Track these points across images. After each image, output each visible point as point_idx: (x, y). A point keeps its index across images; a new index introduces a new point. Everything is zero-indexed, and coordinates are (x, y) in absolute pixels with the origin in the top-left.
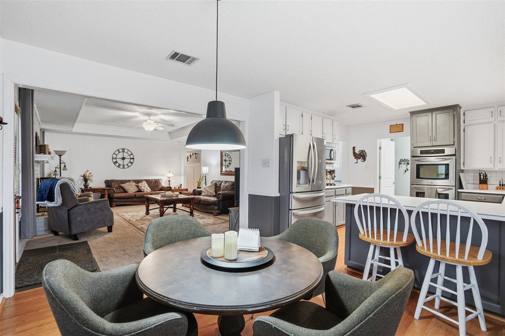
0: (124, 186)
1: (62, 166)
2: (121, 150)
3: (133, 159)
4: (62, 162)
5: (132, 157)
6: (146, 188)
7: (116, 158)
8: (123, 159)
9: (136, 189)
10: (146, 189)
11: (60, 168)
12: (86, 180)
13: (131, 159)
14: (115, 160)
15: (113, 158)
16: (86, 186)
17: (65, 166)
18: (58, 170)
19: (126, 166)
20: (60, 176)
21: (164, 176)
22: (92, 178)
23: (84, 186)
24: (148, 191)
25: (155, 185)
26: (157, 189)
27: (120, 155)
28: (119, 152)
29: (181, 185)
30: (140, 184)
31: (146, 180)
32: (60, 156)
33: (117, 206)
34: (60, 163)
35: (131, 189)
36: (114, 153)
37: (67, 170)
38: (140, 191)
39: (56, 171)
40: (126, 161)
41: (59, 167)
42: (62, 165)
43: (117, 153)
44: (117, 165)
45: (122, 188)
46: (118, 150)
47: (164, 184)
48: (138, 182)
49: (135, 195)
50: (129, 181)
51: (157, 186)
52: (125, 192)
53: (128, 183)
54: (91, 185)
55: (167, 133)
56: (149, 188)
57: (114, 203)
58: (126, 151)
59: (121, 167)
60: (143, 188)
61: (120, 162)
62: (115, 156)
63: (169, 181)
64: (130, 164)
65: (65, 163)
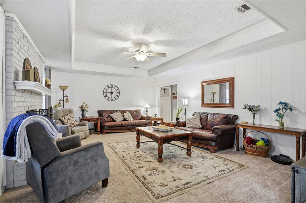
0: (113, 115)
1: (65, 99)
2: (110, 86)
3: (119, 93)
4: (65, 95)
5: (118, 91)
7: (106, 93)
8: (112, 93)
9: (122, 119)
10: (129, 118)
11: (64, 101)
12: (83, 111)
13: (117, 93)
14: (105, 94)
15: (104, 93)
16: (83, 116)
17: (67, 99)
18: (62, 102)
19: (114, 99)
20: (64, 107)
21: (143, 107)
22: (88, 109)
23: (82, 115)
24: (131, 120)
25: (135, 114)
26: (138, 118)
27: (109, 90)
28: (109, 88)
29: (156, 115)
30: (125, 114)
31: (129, 111)
32: (64, 90)
33: (107, 133)
34: (64, 96)
35: (118, 118)
36: (105, 89)
37: (69, 102)
38: (125, 120)
39: (60, 103)
40: (114, 95)
41: (62, 99)
42: (65, 98)
43: (107, 88)
44: (107, 98)
45: (111, 117)
46: (108, 86)
47: (143, 114)
48: (123, 112)
49: (122, 124)
50: (116, 111)
51: (138, 116)
52: (114, 121)
53: (115, 113)
54: (88, 115)
55: (147, 71)
56: (132, 117)
57: (105, 131)
58: (114, 86)
59: (110, 99)
60: (127, 117)
61: (109, 95)
62: (105, 91)
63: (147, 111)
64: (116, 98)
65: (67, 97)
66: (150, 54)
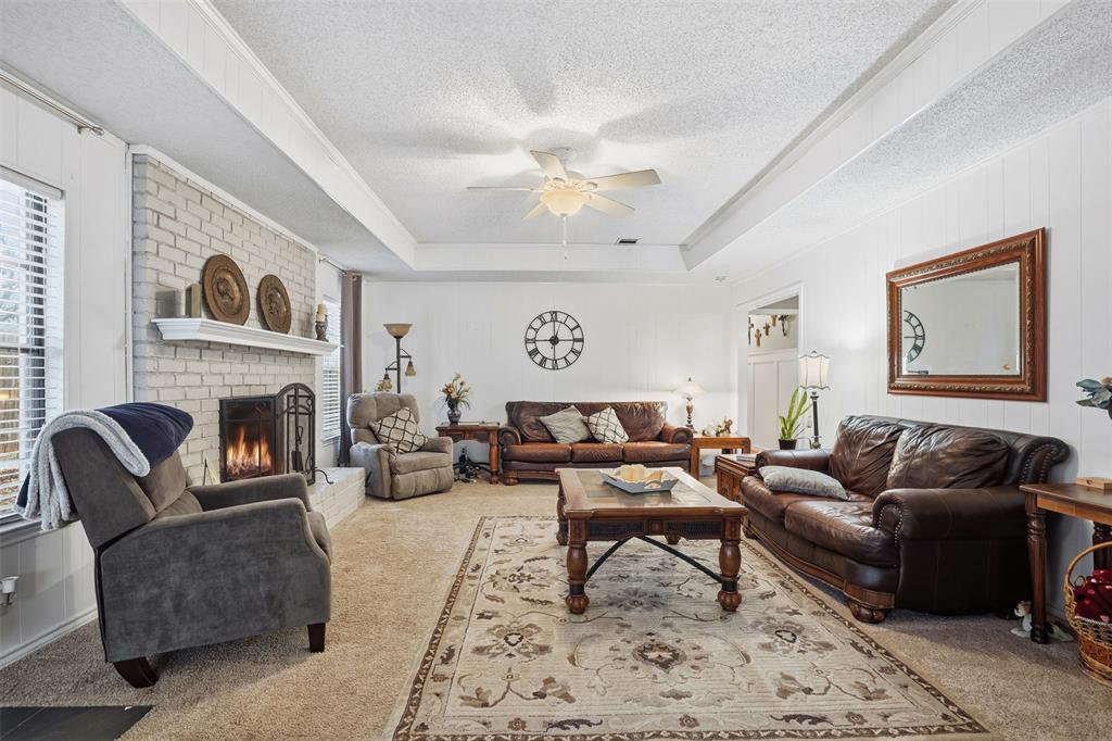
0: (553, 421)
1: (402, 365)
2: (547, 317)
3: (582, 340)
4: (402, 353)
5: (577, 334)
6: (612, 431)
7: (534, 341)
8: (554, 341)
9: (582, 433)
10: (610, 434)
11: (398, 369)
12: (453, 403)
13: (575, 340)
14: (531, 347)
15: (527, 341)
16: (454, 418)
17: (410, 364)
18: (393, 375)
19: (561, 363)
20: (399, 392)
21: (672, 391)
22: (469, 398)
23: (450, 418)
24: (618, 439)
25: (638, 418)
26: (649, 435)
27: (547, 332)
28: (544, 323)
29: (728, 425)
30: (593, 419)
31: (615, 406)
32: (398, 338)
33: (521, 481)
34: (399, 357)
35: (567, 429)
36: (530, 327)
37: (414, 374)
38: (592, 439)
39: (386, 377)
40: (563, 349)
41: (395, 366)
42: (404, 363)
43: (537, 324)
44: (538, 358)
45: (544, 426)
46: (540, 317)
47: (673, 419)
48: (589, 409)
49: (572, 452)
50: (565, 406)
51: (647, 425)
52: (553, 440)
53: (560, 415)
54: (468, 417)
55: (678, 248)
56: (621, 430)
57: (513, 474)
58: (561, 317)
59: (549, 364)
60: (601, 429)
61: (545, 349)
62: (531, 335)
63: (689, 410)
64: (571, 357)
65: (410, 357)
66: (596, 185)
